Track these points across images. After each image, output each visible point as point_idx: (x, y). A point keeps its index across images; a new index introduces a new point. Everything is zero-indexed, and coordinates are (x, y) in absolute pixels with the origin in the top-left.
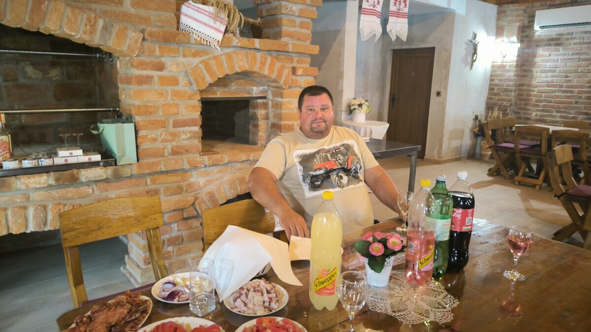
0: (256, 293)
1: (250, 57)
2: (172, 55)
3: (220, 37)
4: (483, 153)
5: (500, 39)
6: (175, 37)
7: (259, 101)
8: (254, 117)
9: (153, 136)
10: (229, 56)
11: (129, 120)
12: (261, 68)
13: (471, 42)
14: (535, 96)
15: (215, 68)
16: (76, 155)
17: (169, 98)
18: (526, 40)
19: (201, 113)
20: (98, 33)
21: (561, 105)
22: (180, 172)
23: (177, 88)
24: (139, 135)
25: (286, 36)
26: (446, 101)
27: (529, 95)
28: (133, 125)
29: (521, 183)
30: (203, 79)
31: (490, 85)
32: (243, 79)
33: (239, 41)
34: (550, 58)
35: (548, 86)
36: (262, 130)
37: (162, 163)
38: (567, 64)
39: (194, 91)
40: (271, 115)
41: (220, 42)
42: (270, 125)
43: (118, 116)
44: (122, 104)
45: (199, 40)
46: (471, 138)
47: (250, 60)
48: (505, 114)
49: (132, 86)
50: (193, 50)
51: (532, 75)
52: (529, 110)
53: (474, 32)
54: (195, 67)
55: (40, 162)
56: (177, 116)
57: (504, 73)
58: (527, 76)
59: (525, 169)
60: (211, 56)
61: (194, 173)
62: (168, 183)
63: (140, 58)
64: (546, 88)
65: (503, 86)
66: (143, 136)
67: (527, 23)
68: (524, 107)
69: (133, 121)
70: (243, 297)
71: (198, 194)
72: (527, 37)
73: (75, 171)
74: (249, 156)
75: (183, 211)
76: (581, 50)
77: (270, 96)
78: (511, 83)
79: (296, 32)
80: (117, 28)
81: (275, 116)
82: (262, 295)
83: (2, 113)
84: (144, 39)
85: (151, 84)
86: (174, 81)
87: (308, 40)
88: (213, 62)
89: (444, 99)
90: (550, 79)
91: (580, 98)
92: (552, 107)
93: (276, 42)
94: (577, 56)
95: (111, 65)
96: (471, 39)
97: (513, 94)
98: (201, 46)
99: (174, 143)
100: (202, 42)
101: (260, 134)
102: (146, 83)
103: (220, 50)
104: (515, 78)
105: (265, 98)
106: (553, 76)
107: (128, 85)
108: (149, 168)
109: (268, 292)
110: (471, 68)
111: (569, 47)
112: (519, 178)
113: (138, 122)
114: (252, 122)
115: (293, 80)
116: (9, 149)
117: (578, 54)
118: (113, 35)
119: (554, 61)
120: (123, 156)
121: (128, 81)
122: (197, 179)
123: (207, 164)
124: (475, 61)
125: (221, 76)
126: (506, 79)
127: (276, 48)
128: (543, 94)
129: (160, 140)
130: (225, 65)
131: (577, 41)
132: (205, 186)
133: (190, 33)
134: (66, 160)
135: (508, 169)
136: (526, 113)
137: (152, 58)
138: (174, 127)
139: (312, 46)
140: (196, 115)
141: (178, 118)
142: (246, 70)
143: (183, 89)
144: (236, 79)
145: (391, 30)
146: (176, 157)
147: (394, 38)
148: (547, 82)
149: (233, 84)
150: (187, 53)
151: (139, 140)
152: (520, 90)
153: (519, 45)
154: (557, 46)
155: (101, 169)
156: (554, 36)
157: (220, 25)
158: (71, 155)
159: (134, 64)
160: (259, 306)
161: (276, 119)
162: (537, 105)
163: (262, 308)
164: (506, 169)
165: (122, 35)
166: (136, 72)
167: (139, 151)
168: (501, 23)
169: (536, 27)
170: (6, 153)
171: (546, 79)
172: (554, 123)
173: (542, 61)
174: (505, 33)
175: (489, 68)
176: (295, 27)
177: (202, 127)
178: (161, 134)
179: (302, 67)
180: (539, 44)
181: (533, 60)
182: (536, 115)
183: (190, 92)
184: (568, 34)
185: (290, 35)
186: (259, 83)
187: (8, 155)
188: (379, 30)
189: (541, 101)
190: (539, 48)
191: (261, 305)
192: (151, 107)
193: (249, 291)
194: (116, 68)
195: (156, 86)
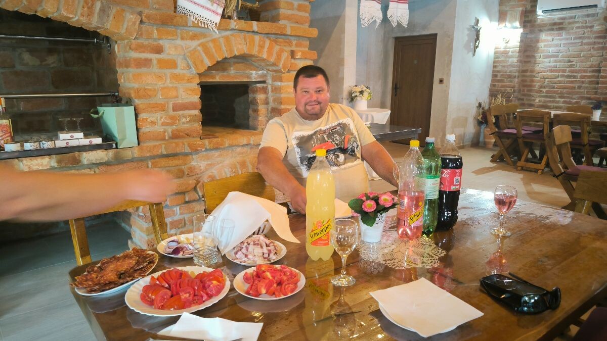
0: (256, 246)
1: (248, 40)
2: (169, 38)
3: (217, 19)
4: (487, 140)
5: (502, 25)
6: (172, 19)
7: (258, 85)
8: (254, 102)
9: (153, 119)
10: (227, 39)
11: (129, 103)
12: (260, 51)
13: (474, 27)
14: (539, 82)
15: (214, 50)
16: (77, 138)
17: (168, 81)
18: (528, 25)
19: (201, 98)
20: (96, 15)
21: (565, 91)
22: (181, 156)
23: (176, 71)
24: (139, 118)
25: (284, 19)
26: (449, 88)
27: (532, 81)
28: (132, 108)
29: (524, 168)
30: (202, 61)
31: (494, 71)
32: (242, 63)
33: (237, 24)
34: (552, 43)
35: (551, 71)
36: (262, 115)
37: (163, 146)
38: (570, 48)
39: (192, 74)
40: (271, 100)
41: (218, 24)
42: (270, 110)
43: (117, 101)
44: (121, 88)
45: (196, 22)
46: (474, 126)
47: (248, 43)
48: (508, 101)
49: (131, 70)
50: (191, 33)
51: (535, 61)
52: (533, 97)
53: (476, 18)
54: (193, 50)
55: (41, 144)
56: (176, 99)
57: (508, 59)
58: (530, 62)
59: (528, 154)
60: (209, 39)
61: (195, 157)
62: (169, 167)
63: (139, 41)
64: (549, 74)
65: (506, 72)
66: (143, 119)
67: (530, 7)
68: (528, 93)
69: (133, 104)
70: (244, 250)
71: (199, 178)
72: (530, 21)
73: (77, 154)
74: (250, 140)
75: (184, 194)
76: (584, 34)
77: (269, 81)
78: (514, 69)
79: (294, 14)
80: (114, 10)
81: (274, 100)
82: (262, 247)
83: (2, 97)
84: (141, 22)
85: (150, 67)
86: (172, 64)
87: (306, 23)
88: (211, 45)
89: (446, 86)
90: (552, 64)
91: (583, 82)
92: (555, 92)
93: (274, 24)
94: (580, 41)
95: (109, 50)
96: (473, 24)
97: (516, 80)
98: (199, 29)
99: (174, 127)
100: (200, 25)
101: (260, 118)
102: (145, 66)
103: (218, 33)
104: (518, 64)
105: (264, 82)
106: (556, 61)
107: (127, 68)
108: (150, 151)
109: (267, 246)
110: (474, 55)
111: (571, 31)
112: (521, 163)
113: (138, 105)
114: (252, 107)
115: (292, 63)
116: (10, 133)
117: (580, 38)
118: (111, 18)
119: (557, 45)
120: (123, 139)
121: (127, 64)
122: (198, 163)
123: (208, 148)
124: (477, 47)
125: (219, 59)
126: (509, 65)
127: (274, 31)
128: (547, 80)
129: (160, 123)
130: (224, 48)
131: (580, 25)
132: (206, 170)
133: (187, 15)
134: (67, 143)
135: (512, 156)
136: (530, 100)
137: (150, 41)
138: (174, 110)
139: (310, 29)
140: (196, 98)
141: (177, 102)
142: (245, 54)
143: (181, 72)
144: (235, 63)
145: (391, 17)
146: (176, 141)
147: (394, 24)
148: (550, 67)
149: (232, 68)
150: (185, 35)
151: (139, 123)
152: (524, 76)
153: (521, 30)
154: (559, 30)
155: (102, 152)
156: (557, 21)
157: (217, 7)
158: (72, 138)
159: (133, 46)
160: (259, 256)
161: (276, 103)
162: (541, 91)
163: (261, 258)
164: (509, 155)
165: (119, 17)
166: (134, 55)
167: (140, 134)
168: (504, 8)
169: (539, 12)
170: (8, 137)
171: (549, 64)
172: (557, 108)
173: (545, 46)
174: (508, 19)
175: (492, 53)
176: (293, 9)
177: (201, 110)
178: (161, 118)
179: (300, 51)
180: (541, 28)
181: (536, 45)
182: (539, 101)
183: (189, 75)
184: (571, 18)
185: (288, 18)
186: (258, 67)
187: (9, 138)
188: (379, 16)
189: (545, 87)
190: (542, 33)
191: (261, 256)
192: (150, 90)
193: (249, 244)
194: (115, 52)
195: (155, 69)
